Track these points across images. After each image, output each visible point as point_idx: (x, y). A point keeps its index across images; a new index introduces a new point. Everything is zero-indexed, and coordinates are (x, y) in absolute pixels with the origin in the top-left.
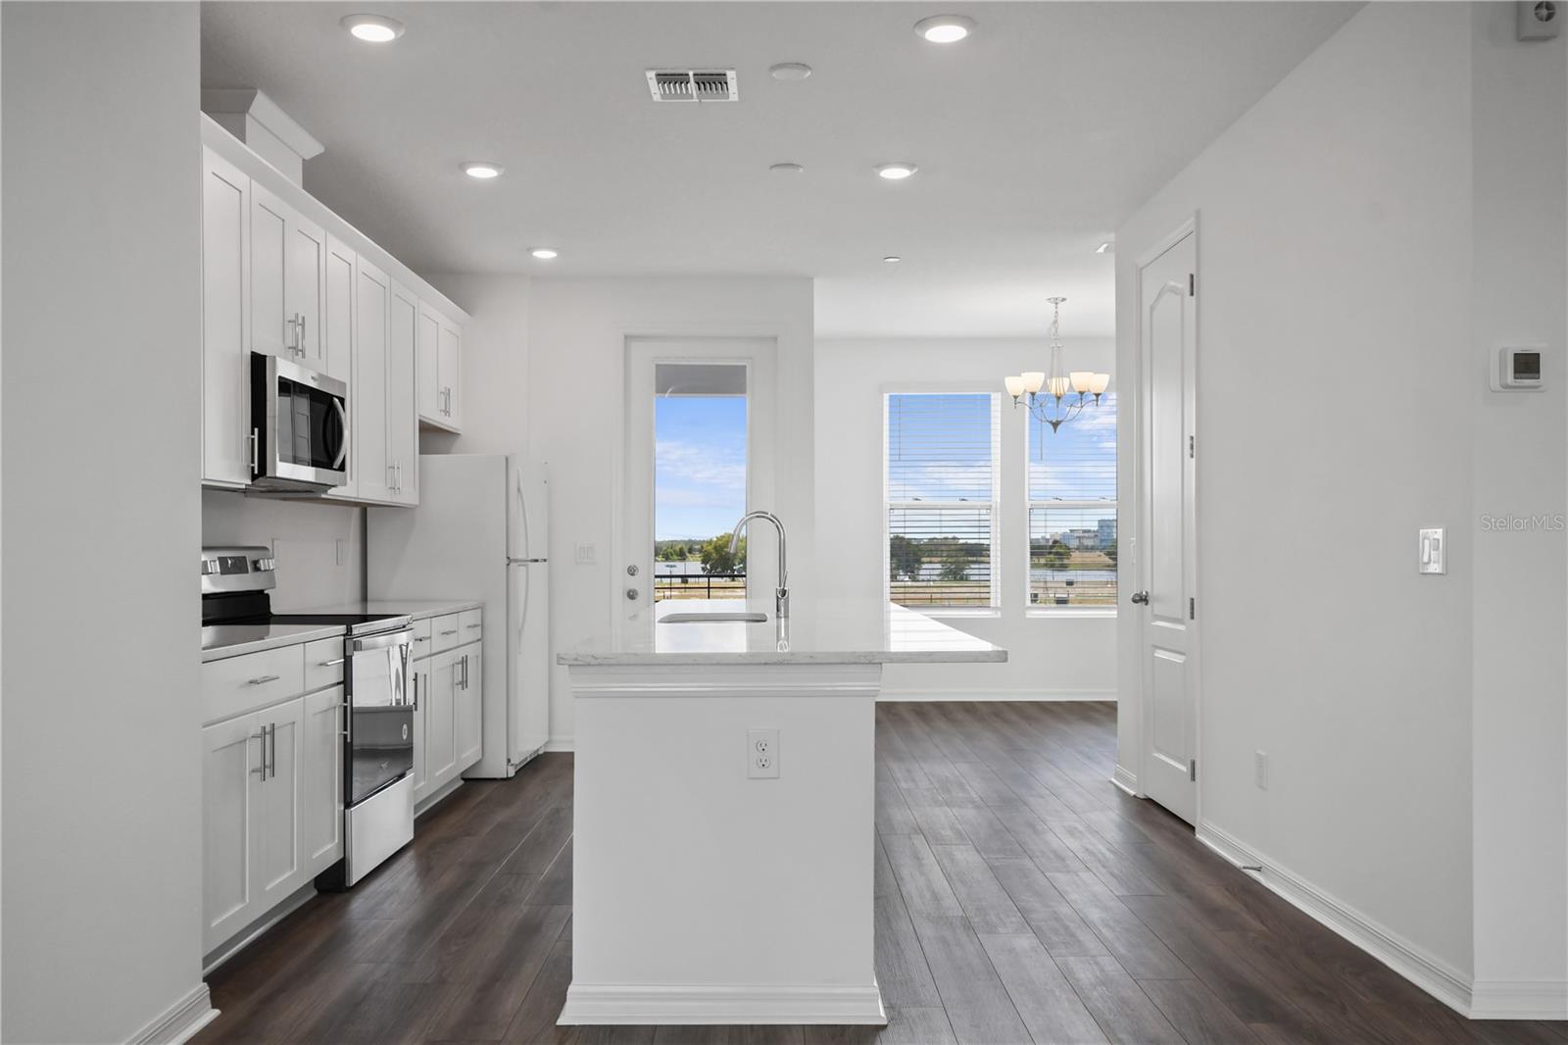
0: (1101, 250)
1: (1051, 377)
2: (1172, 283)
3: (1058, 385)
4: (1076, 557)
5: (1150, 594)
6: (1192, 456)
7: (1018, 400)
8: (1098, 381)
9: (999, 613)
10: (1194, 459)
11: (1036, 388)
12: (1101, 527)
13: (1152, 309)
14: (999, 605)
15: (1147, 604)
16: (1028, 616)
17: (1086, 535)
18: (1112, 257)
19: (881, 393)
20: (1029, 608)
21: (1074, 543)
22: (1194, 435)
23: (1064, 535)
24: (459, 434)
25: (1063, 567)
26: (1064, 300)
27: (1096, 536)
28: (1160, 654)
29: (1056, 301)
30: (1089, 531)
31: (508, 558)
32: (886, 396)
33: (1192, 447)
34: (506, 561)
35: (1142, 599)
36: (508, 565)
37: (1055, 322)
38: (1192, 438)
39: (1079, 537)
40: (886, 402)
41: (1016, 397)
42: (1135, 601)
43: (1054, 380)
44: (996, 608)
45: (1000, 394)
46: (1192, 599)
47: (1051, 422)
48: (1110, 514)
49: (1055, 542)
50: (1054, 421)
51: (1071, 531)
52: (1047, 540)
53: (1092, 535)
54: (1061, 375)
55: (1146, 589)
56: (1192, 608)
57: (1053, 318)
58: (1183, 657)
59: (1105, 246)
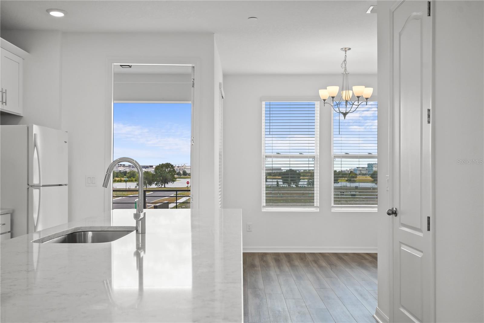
0: (369, 12)
1: (343, 90)
2: (415, 14)
3: (347, 94)
4: (359, 177)
5: (398, 209)
6: (429, 122)
7: (326, 102)
8: (368, 92)
9: (318, 209)
10: (430, 124)
11: (335, 95)
12: (368, 167)
13: (400, 35)
14: (318, 206)
15: (396, 216)
16: (332, 211)
17: (363, 169)
18: (375, 15)
19: (261, 101)
20: (333, 207)
21: (358, 172)
22: (431, 108)
23: (355, 170)
24: (21, 117)
25: (354, 182)
26: (350, 49)
27: (367, 170)
28: (404, 248)
29: (345, 50)
30: (364, 168)
31: (28, 185)
32: (264, 103)
33: (429, 116)
34: (26, 186)
35: (393, 213)
36: (28, 188)
37: (345, 60)
38: (429, 110)
39: (360, 170)
40: (264, 106)
41: (324, 100)
42: (389, 214)
43: (344, 91)
44: (317, 207)
45: (319, 102)
46: (429, 218)
47: (342, 113)
48: (374, 161)
49: (351, 172)
50: (344, 112)
51: (357, 168)
52: (348, 171)
53: (365, 169)
54: (349, 88)
55: (396, 206)
56: (429, 224)
57: (344, 59)
58: (422, 254)
59: (372, 8)
